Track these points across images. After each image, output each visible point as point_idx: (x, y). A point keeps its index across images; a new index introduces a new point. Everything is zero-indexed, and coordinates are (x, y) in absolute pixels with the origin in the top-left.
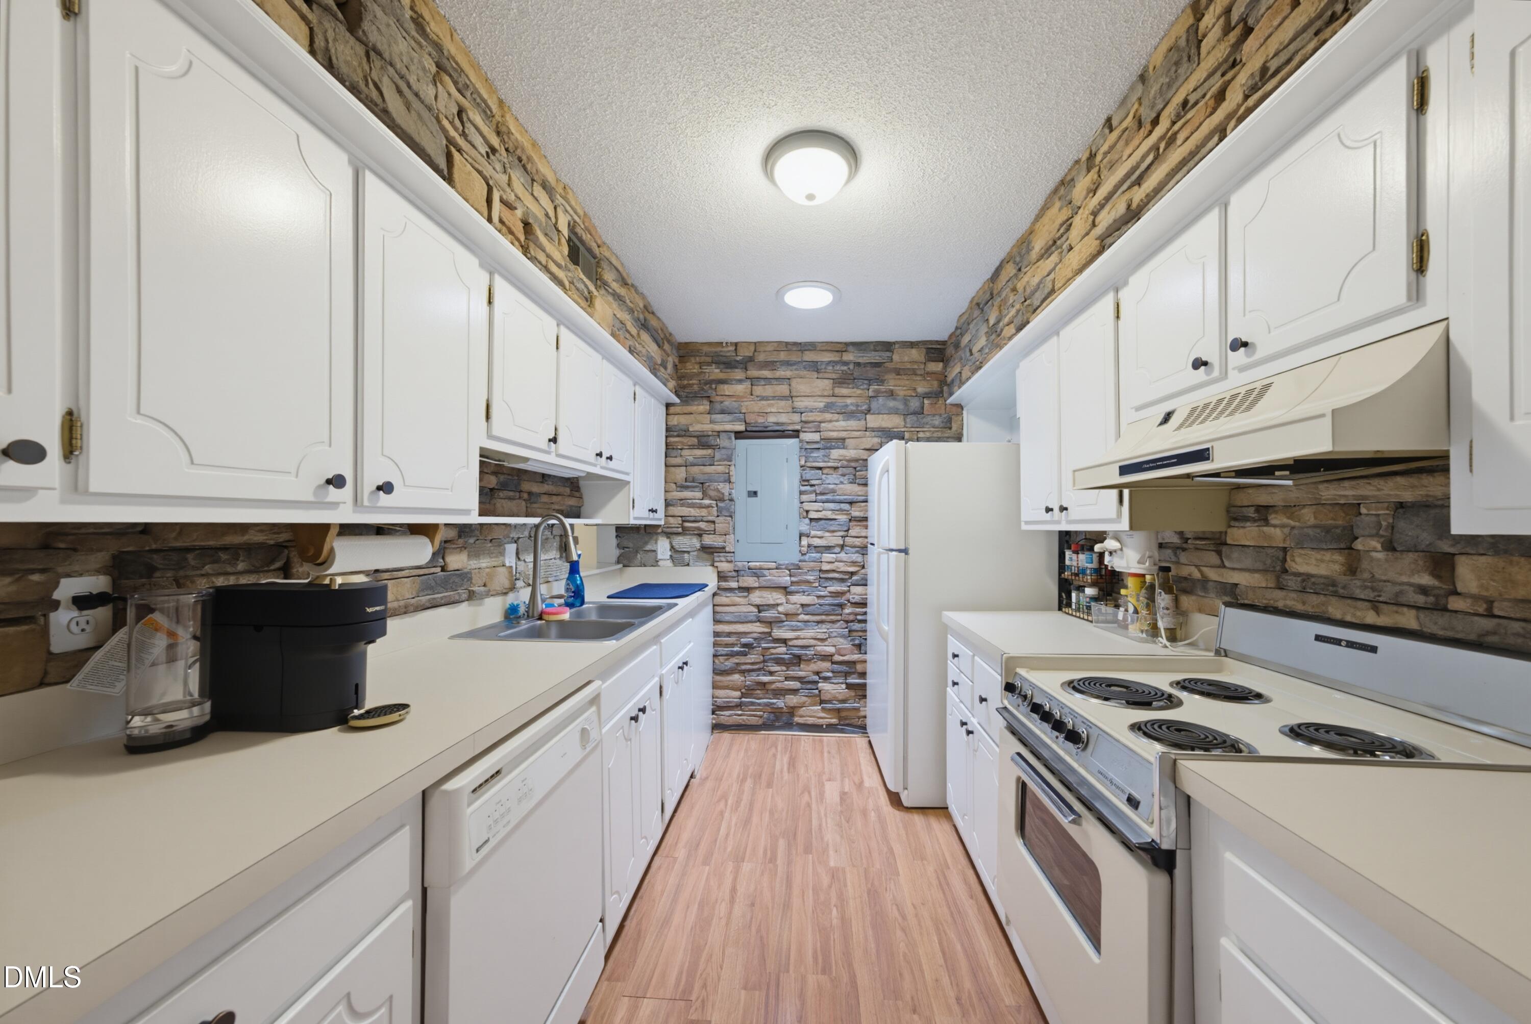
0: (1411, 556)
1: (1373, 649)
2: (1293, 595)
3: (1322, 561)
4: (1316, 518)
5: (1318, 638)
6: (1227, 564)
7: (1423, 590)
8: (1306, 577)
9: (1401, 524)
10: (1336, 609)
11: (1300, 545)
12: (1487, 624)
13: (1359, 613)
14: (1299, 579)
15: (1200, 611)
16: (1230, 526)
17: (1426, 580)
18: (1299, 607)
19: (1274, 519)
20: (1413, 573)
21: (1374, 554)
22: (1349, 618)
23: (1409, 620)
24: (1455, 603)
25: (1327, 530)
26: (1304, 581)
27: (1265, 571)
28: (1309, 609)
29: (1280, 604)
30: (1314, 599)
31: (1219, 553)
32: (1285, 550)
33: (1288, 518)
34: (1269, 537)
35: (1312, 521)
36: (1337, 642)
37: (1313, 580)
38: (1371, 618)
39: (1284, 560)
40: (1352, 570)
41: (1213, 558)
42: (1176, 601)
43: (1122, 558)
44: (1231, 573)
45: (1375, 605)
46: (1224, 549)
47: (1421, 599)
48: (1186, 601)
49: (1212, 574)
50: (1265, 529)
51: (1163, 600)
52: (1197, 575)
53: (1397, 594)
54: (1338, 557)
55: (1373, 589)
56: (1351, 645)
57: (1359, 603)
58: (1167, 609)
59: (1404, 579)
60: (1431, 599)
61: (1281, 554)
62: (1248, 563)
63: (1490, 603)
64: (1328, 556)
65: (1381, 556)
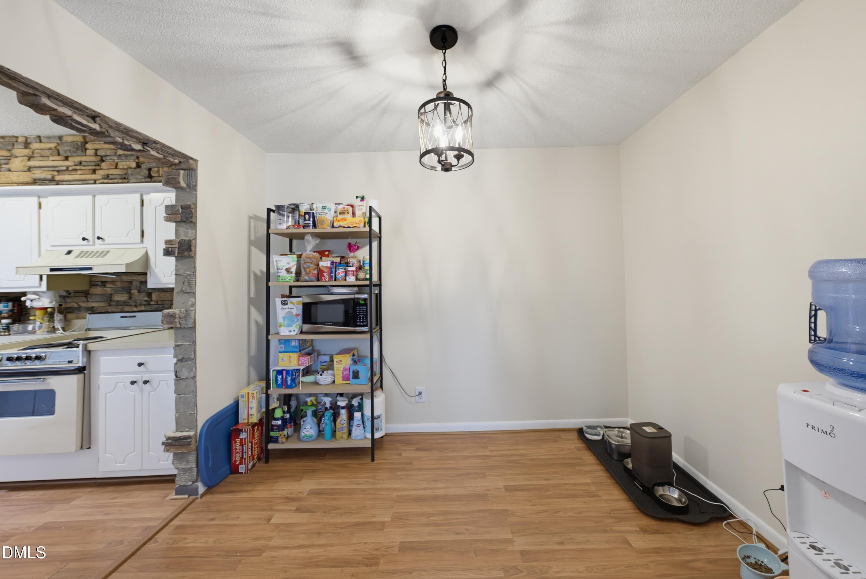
0: (144, 293)
1: (135, 317)
2: (113, 307)
3: (123, 296)
4: (121, 285)
5: (122, 317)
6: (90, 300)
7: (146, 301)
8: (118, 301)
9: (142, 286)
10: (126, 309)
11: (116, 292)
12: (157, 306)
13: (132, 309)
14: (116, 302)
15: (78, 318)
16: (91, 288)
17: (146, 298)
18: (116, 310)
19: (108, 285)
20: (144, 297)
21: (136, 294)
22: (130, 310)
23: (143, 308)
24: (152, 303)
25: (124, 288)
26: (118, 302)
27: (104, 301)
28: (119, 310)
29: (110, 310)
30: (120, 307)
31: (86, 297)
32: (111, 294)
33: (113, 285)
34: (106, 291)
35: (120, 286)
36: (126, 317)
37: (120, 302)
38: (135, 309)
39: (111, 297)
40: (130, 298)
41: (84, 299)
42: (65, 317)
43: (39, 302)
44: (91, 303)
45: (136, 306)
46: (89, 296)
47: (145, 303)
48: (69, 316)
49: (83, 305)
50: (105, 288)
51: (58, 317)
52: (76, 305)
53: (141, 302)
54: (127, 295)
55: (135, 302)
56: (130, 317)
57: (132, 306)
58: (61, 320)
59: (142, 299)
60: (147, 303)
61: (110, 296)
62: (99, 299)
63: (157, 302)
64: (124, 295)
65: (137, 294)
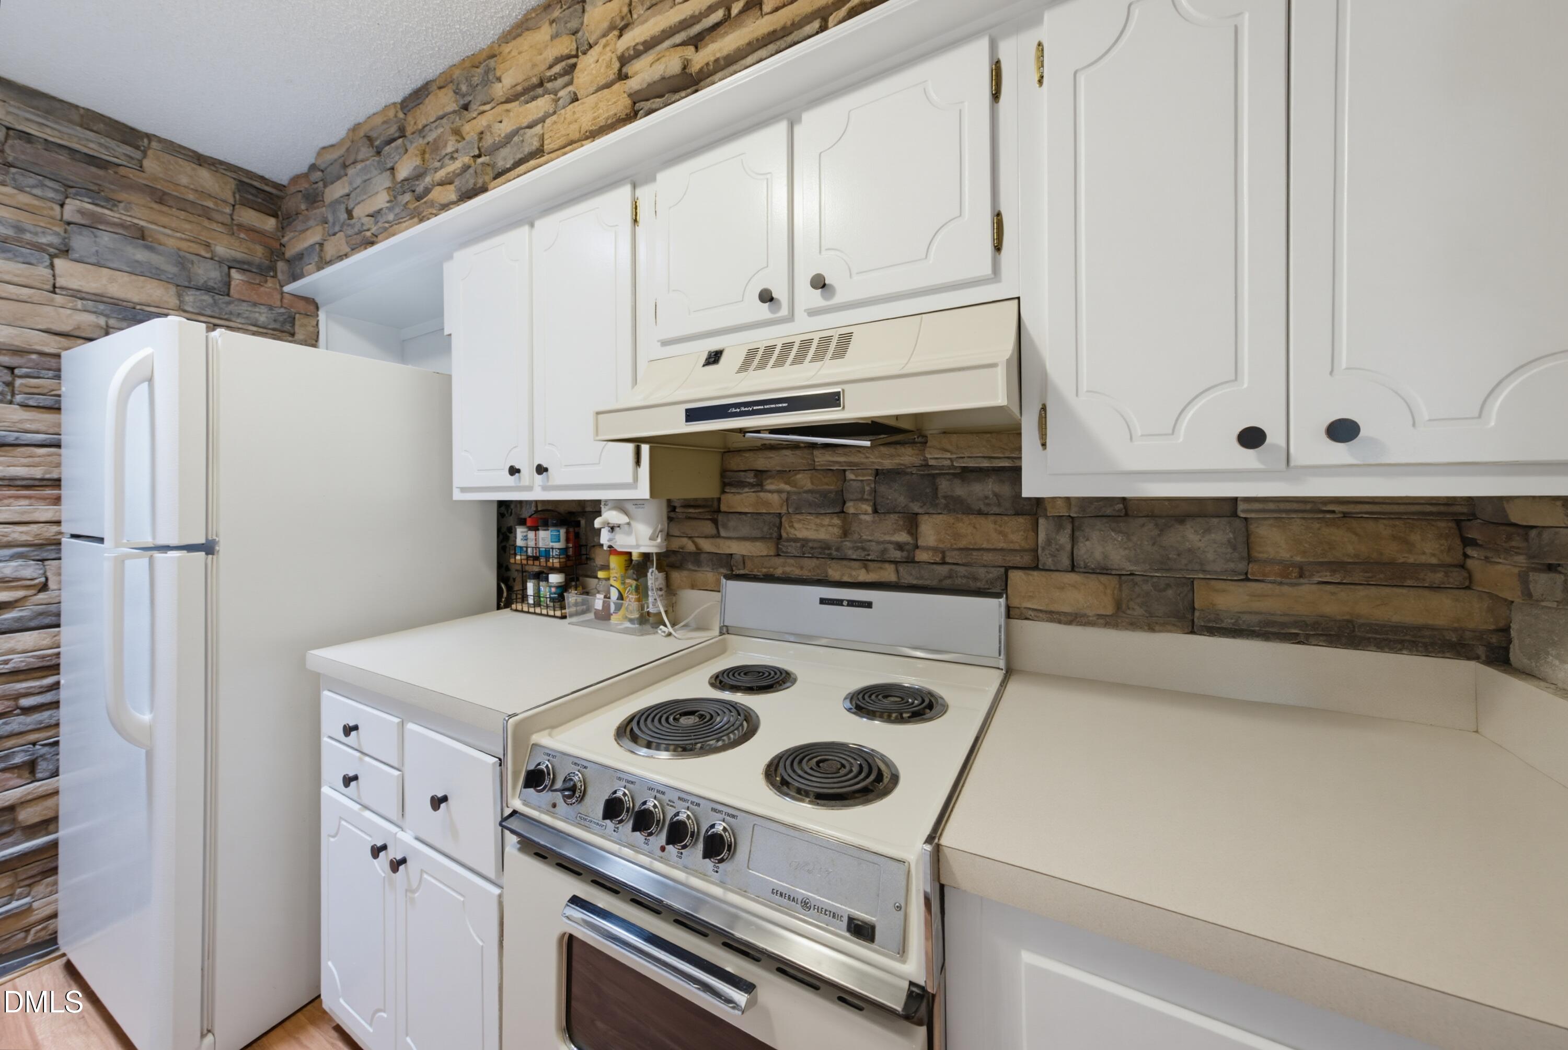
0: (893, 517)
1: (868, 605)
2: (791, 561)
3: (823, 526)
4: (812, 483)
5: (823, 601)
6: (723, 533)
7: (900, 547)
8: (805, 541)
9: (882, 489)
10: (834, 573)
11: (798, 511)
12: (943, 570)
13: (854, 573)
14: (799, 545)
15: (693, 587)
16: (723, 492)
17: (903, 537)
18: (796, 572)
19: (770, 485)
20: (895, 531)
21: (863, 517)
22: (846, 579)
23: (888, 574)
24: (922, 556)
25: (824, 494)
26: (803, 546)
27: (762, 539)
28: (805, 574)
29: (779, 572)
30: (810, 564)
31: (715, 522)
32: (780, 515)
33: (786, 483)
34: (767, 503)
35: (809, 486)
36: (838, 602)
37: (810, 544)
38: (863, 576)
39: (780, 526)
40: (845, 533)
41: (709, 528)
42: (667, 579)
43: (629, 533)
44: (728, 543)
45: (865, 563)
46: (720, 518)
47: (897, 555)
48: (676, 575)
49: (707, 546)
50: (762, 494)
51: (654, 578)
52: (691, 547)
53: (884, 551)
54: (836, 521)
55: (864, 549)
56: (852, 603)
57: (853, 564)
58: (661, 589)
59: (887, 538)
60: (905, 554)
61: (778, 520)
62: (745, 531)
63: (943, 553)
64: (826, 521)
65: (868, 518)
